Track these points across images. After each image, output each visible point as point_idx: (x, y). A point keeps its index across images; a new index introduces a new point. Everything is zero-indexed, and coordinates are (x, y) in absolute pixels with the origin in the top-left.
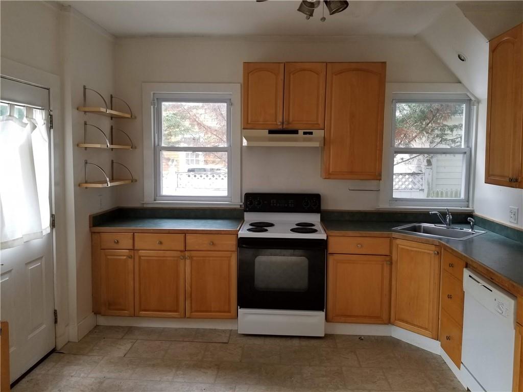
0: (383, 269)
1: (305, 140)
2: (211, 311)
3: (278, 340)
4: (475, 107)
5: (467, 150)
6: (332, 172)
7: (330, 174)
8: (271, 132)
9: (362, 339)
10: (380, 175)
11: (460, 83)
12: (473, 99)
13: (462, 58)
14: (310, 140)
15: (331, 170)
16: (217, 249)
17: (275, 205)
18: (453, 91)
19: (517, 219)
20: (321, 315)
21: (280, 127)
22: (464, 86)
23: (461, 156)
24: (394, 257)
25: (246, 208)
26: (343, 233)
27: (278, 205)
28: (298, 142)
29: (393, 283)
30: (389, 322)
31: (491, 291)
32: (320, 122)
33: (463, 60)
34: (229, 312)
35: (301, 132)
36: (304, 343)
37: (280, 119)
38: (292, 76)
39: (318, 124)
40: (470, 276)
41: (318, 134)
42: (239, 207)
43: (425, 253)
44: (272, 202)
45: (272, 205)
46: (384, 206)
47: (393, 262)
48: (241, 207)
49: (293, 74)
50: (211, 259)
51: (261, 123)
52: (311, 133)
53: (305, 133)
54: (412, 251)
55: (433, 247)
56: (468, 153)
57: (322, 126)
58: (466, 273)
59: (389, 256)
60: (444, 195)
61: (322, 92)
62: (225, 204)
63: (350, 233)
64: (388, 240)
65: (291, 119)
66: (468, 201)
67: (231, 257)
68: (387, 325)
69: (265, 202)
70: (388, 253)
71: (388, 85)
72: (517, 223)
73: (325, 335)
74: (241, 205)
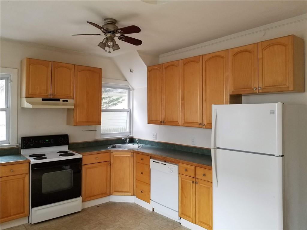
0: (107, 167)
1: (63, 105)
2: (10, 216)
3: (57, 221)
4: (132, 92)
5: (129, 110)
6: (78, 122)
7: (77, 123)
8: (43, 100)
9: (98, 207)
10: (101, 122)
11: (126, 80)
12: (131, 88)
13: (132, 71)
14: (66, 105)
15: (77, 121)
16: (16, 174)
17: (42, 143)
18: (124, 84)
19: (156, 138)
20: (80, 199)
21: (49, 97)
22: (128, 82)
23: (126, 113)
24: (112, 161)
25: (23, 146)
26: (89, 153)
27: (44, 143)
28: (60, 105)
29: (112, 174)
30: (110, 194)
31: (166, 165)
32: (72, 95)
33: (132, 72)
34: (24, 212)
35: (61, 100)
36: (72, 217)
37: (49, 93)
38: (56, 69)
39: (71, 96)
40: (154, 161)
41: (70, 101)
42: (16, 146)
43: (126, 156)
44: (40, 141)
45: (40, 143)
46: (98, 138)
47: (111, 164)
48: (17, 147)
49: (57, 68)
50: (11, 181)
51: (37, 94)
52: (67, 101)
53: (63, 101)
54: (120, 157)
55: (130, 154)
56: (130, 111)
57: (72, 97)
58: (151, 160)
59: (110, 161)
60: (116, 131)
61: (72, 79)
62: (6, 145)
63: (93, 152)
64: (109, 154)
65: (55, 93)
66: (130, 133)
67: (25, 177)
68: (109, 196)
69: (36, 142)
70: (109, 160)
71: (102, 79)
72: (156, 139)
73: (82, 209)
74: (17, 145)
